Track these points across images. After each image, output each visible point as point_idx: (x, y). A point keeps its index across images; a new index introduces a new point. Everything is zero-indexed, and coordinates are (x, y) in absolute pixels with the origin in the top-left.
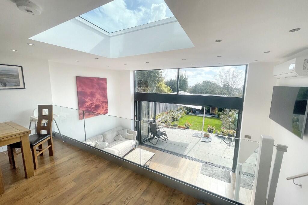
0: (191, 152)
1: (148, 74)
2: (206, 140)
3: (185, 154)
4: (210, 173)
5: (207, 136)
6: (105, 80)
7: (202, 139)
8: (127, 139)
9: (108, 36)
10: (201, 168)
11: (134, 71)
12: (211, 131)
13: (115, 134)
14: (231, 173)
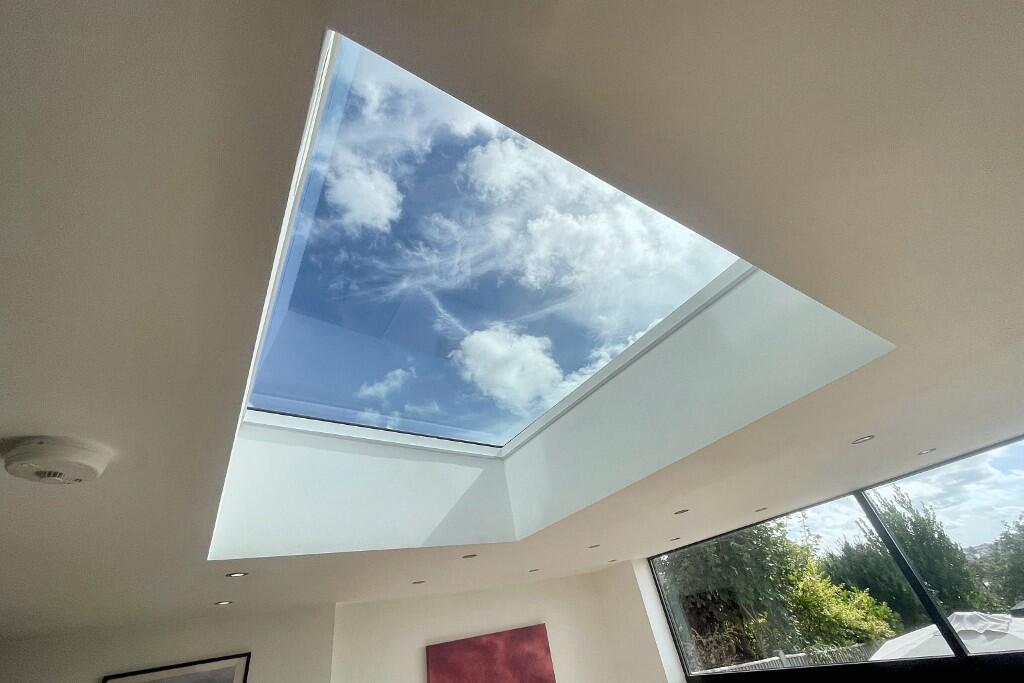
1: (718, 552)
6: (536, 633)
9: (495, 458)
11: (650, 560)
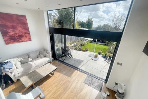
0: (83, 66)
2: (95, 59)
3: (79, 68)
4: (90, 83)
5: (96, 57)
7: (93, 58)
8: (45, 57)
10: (85, 79)
11: (47, 11)
12: (99, 54)
13: (38, 53)
14: (104, 83)
